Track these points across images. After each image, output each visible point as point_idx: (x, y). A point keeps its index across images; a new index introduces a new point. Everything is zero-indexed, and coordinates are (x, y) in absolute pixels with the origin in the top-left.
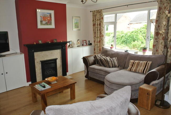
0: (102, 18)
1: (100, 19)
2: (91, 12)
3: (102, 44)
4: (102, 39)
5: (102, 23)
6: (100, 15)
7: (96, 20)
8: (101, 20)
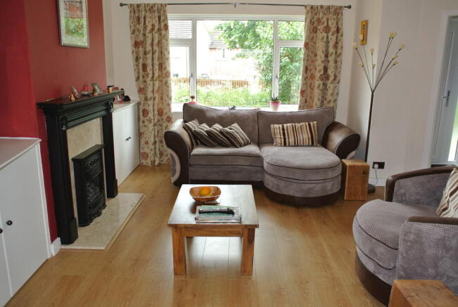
0: (166, 27)
1: (159, 30)
2: (122, 5)
3: (168, 96)
4: (166, 83)
5: (167, 40)
6: (159, 17)
7: (147, 31)
8: (163, 32)
